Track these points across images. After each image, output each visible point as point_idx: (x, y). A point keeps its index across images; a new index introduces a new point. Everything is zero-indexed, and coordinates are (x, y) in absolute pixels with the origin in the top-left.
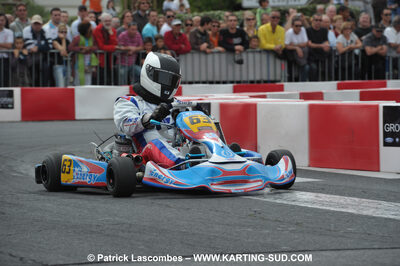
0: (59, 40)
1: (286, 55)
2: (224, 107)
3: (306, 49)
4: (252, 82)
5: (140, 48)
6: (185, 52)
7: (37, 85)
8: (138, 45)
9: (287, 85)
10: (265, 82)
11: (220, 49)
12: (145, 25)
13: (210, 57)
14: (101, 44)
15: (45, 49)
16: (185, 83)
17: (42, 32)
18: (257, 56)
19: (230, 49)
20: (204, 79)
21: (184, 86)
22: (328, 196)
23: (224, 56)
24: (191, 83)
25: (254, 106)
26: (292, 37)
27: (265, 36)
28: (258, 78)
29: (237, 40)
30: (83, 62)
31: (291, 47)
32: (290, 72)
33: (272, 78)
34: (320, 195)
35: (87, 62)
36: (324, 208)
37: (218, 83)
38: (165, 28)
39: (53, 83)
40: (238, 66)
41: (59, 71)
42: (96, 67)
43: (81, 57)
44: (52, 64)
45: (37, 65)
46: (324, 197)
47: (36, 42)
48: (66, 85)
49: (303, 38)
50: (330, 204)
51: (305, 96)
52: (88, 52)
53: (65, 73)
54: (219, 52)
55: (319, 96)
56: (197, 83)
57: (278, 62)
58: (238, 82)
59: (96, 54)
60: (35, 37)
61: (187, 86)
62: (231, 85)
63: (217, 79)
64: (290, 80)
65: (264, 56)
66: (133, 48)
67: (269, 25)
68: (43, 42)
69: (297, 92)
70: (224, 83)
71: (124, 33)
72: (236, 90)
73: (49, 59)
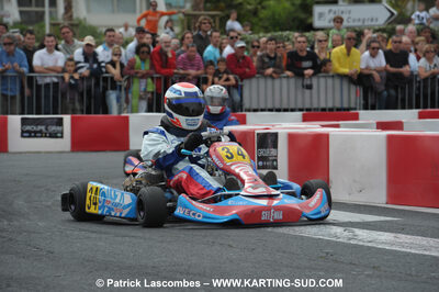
0: (113, 63)
1: (362, 80)
2: (292, 138)
3: (384, 74)
4: (324, 110)
5: (199, 72)
6: (250, 76)
7: (89, 112)
8: (198, 69)
9: (362, 113)
10: (338, 110)
11: (289, 73)
12: (206, 46)
13: (277, 82)
14: (158, 68)
15: (97, 73)
16: (249, 110)
17: (95, 54)
18: (330, 81)
19: (299, 74)
20: (270, 106)
21: (248, 114)
22: (409, 237)
23: (292, 81)
24: (255, 110)
25: (327, 136)
26: (368, 61)
27: (339, 59)
28: (330, 105)
29: (307, 64)
30: (139, 87)
31: (366, 72)
32: (366, 98)
33: (345, 106)
34: (399, 235)
35: (143, 88)
36: (403, 250)
37: (286, 110)
38: (228, 50)
39: (106, 110)
40: (307, 91)
41: (112, 96)
42: (152, 93)
43: (136, 81)
44: (105, 89)
45: (89, 91)
46: (404, 238)
47: (88, 65)
48: (120, 112)
49: (381, 61)
50: (411, 245)
51: (382, 126)
52: (144, 76)
53: (118, 99)
54: (288, 77)
55: (398, 125)
56: (262, 110)
57: (353, 88)
58: (307, 110)
59: (152, 78)
60: (86, 60)
61: (252, 113)
62: (300, 113)
63: (285, 106)
64: (366, 108)
65: (337, 81)
66: (193, 72)
67: (343, 46)
68: (95, 66)
69: (374, 122)
70: (292, 110)
71: (182, 55)
72: (305, 119)
73: (101, 83)
